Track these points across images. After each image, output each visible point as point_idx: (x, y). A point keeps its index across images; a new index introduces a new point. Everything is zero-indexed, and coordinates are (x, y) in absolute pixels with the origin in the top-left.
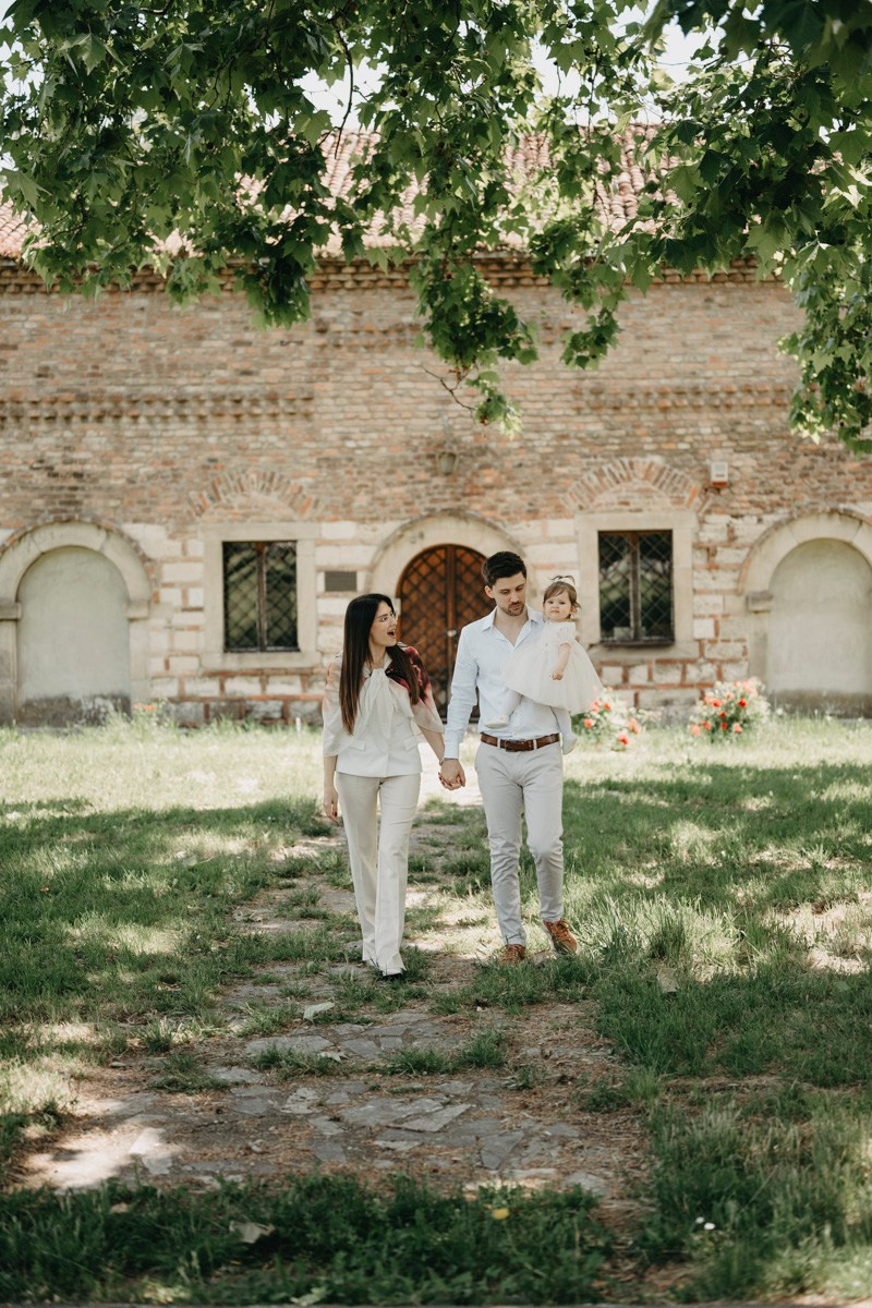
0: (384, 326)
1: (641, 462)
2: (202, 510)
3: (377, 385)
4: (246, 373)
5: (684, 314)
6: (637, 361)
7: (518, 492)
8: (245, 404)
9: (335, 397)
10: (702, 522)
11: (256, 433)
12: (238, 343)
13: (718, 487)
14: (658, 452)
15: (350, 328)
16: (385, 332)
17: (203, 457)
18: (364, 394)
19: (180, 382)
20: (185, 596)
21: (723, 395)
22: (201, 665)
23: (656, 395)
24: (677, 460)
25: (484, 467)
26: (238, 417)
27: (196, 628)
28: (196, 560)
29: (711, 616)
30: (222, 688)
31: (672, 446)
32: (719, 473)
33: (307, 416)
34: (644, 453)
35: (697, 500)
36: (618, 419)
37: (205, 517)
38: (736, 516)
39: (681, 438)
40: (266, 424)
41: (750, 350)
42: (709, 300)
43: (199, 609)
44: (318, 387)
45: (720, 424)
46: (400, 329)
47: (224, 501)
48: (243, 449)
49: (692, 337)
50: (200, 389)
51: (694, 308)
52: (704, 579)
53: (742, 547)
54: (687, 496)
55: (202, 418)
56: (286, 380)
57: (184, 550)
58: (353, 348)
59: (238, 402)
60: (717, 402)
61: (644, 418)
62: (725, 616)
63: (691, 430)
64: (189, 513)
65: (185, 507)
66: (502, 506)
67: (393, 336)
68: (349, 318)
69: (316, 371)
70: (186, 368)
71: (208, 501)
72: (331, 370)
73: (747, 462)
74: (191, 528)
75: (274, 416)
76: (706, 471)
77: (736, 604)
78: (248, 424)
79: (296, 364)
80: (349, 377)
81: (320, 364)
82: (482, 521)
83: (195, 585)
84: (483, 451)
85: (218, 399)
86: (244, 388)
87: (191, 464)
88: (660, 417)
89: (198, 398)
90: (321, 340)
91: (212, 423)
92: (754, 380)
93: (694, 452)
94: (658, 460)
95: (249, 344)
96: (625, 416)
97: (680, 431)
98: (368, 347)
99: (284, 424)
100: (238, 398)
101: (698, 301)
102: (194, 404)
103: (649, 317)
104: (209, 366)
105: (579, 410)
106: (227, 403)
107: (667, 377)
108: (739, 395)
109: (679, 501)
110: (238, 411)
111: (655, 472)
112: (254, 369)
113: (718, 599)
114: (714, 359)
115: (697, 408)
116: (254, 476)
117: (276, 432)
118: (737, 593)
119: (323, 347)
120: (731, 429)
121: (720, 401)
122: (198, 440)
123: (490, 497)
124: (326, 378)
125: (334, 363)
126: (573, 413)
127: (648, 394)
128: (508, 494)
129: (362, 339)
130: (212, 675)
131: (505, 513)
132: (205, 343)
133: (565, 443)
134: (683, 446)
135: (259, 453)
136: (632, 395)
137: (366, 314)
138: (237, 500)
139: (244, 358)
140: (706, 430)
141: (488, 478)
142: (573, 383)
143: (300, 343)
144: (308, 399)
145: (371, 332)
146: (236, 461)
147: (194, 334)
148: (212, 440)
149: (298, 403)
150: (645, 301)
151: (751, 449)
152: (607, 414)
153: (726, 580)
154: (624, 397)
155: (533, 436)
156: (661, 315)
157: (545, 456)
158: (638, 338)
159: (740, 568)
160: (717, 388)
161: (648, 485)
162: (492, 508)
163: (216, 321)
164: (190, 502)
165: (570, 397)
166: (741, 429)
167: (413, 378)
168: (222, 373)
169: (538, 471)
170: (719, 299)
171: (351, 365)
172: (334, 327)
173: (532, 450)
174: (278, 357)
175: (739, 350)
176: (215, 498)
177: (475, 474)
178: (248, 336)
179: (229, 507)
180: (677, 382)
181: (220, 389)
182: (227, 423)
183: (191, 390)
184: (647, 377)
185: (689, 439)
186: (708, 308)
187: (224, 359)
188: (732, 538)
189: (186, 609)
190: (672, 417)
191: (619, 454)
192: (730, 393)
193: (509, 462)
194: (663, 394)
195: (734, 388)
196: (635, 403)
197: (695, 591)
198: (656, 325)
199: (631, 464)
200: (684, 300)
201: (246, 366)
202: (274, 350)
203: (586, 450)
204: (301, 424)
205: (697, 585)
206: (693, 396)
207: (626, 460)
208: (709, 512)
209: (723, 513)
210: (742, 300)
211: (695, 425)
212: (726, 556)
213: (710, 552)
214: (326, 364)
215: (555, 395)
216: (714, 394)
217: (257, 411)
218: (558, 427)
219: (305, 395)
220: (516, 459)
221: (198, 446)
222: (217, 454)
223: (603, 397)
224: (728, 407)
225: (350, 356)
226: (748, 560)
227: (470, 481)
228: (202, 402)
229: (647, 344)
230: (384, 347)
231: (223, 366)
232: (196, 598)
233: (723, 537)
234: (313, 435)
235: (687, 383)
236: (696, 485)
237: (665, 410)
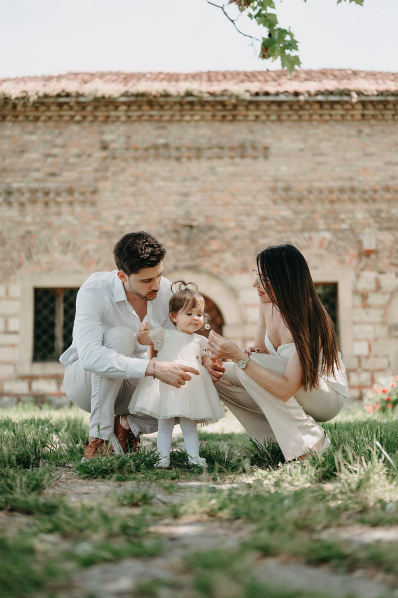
0: (145, 145)
1: (317, 237)
2: (20, 265)
3: (142, 184)
4: (53, 175)
5: (344, 140)
6: (314, 170)
7: (235, 255)
8: (52, 195)
9: (112, 191)
10: (358, 276)
11: (59, 214)
12: (48, 155)
13: (368, 253)
14: (328, 229)
15: (124, 146)
16: (147, 149)
17: (22, 230)
18: (132, 189)
19: (9, 180)
20: (6, 323)
21: (370, 193)
22: (16, 371)
23: (326, 193)
24: (341, 235)
25: (213, 238)
26: (47, 204)
27: (13, 346)
28: (15, 299)
29: (367, 340)
30: (30, 387)
31: (337, 226)
32: (369, 243)
33: (93, 204)
34: (318, 230)
35: (355, 262)
36: (301, 208)
37: (22, 270)
38: (381, 272)
39: (343, 221)
40: (65, 208)
41: (388, 163)
42: (360, 131)
43: (15, 333)
44: (101, 185)
45: (369, 211)
46: (156, 147)
47: (35, 258)
48: (49, 225)
49: (349, 155)
50: (22, 185)
51: (350, 136)
52: (360, 314)
53: (385, 293)
54: (347, 258)
55: (22, 205)
56: (80, 179)
57: (7, 292)
58: (124, 160)
59: (47, 193)
60: (367, 196)
61: (319, 208)
62: (376, 340)
63: (350, 215)
64: (11, 267)
65: (8, 264)
66: (223, 265)
67: (152, 152)
68: (122, 140)
69: (100, 174)
70: (13, 171)
71: (24, 260)
72: (109, 174)
73: (387, 238)
74: (12, 277)
75: (71, 203)
76: (360, 243)
77: (382, 331)
78: (53, 209)
79: (87, 169)
80: (121, 178)
81: (102, 170)
82: (210, 274)
83: (14, 316)
84: (211, 228)
85: (33, 191)
86: (51, 184)
87: (14, 235)
88: (328, 206)
89: (19, 190)
90: (103, 154)
91: (29, 208)
92: (391, 183)
93: (352, 230)
94: (328, 235)
95: (54, 156)
96: (306, 206)
97: (343, 216)
98: (136, 159)
99: (78, 208)
100: (46, 190)
101: (353, 132)
102: (17, 195)
103: (321, 141)
104: (28, 170)
105: (275, 202)
106: (40, 195)
107: (334, 180)
108: (381, 193)
109: (342, 262)
110: (47, 199)
111: (326, 243)
112: (57, 172)
113: (370, 328)
114: (364, 169)
115: (353, 201)
116: (56, 243)
117: (72, 213)
118: (383, 323)
119: (105, 158)
120: (376, 215)
121: (368, 196)
122: (19, 219)
123: (215, 259)
124: (106, 179)
125: (112, 169)
126: (270, 203)
127: (321, 192)
128: (228, 257)
129: (130, 154)
130: (23, 378)
131: (226, 269)
132: (26, 156)
133: (266, 223)
134: (345, 226)
135: (60, 227)
136: (310, 192)
137: (134, 138)
138: (44, 259)
139: (52, 165)
140: (360, 215)
141: (214, 245)
142: (271, 184)
143: (90, 156)
144: (95, 192)
145: (136, 149)
146: (44, 233)
147: (19, 149)
148: (29, 219)
149: (88, 195)
150: (318, 131)
151: (389, 229)
152: (294, 205)
153: (375, 315)
154: (305, 193)
155: (244, 218)
156: (328, 140)
157: (252, 232)
158: (314, 155)
159: (385, 307)
160: (367, 188)
161: (322, 251)
162: (217, 266)
163: (34, 142)
164: (12, 260)
165: (269, 193)
166: (383, 215)
167: (165, 179)
168: (37, 175)
169: (248, 241)
170: (367, 130)
171: (123, 171)
172: (113, 146)
173: (244, 227)
174: (74, 165)
175: (380, 163)
176: (29, 257)
177: (206, 243)
178: (55, 151)
179: (38, 263)
180: (339, 184)
181: (35, 185)
182: (39, 207)
183: (15, 185)
184: (320, 180)
185: (348, 221)
186: (359, 136)
187: (38, 165)
188: (378, 288)
189: (7, 332)
190: (337, 206)
191: (302, 231)
192: (375, 191)
193: (228, 236)
194: (331, 191)
195: (378, 188)
196: (312, 197)
197: (355, 323)
198: (326, 146)
199: (310, 238)
200: (343, 131)
201: (53, 170)
202: (73, 160)
203: (280, 228)
204: (89, 209)
205: (356, 318)
206: (351, 193)
207: (306, 235)
208: (363, 269)
209: (372, 270)
210: (382, 132)
211: (352, 212)
212: (375, 299)
213: (364, 296)
214: (106, 169)
215: (259, 191)
216: (365, 192)
217: (59, 199)
218: (261, 213)
219: (91, 189)
220: (232, 233)
221: (19, 223)
222: (32, 228)
223: (291, 193)
224: (374, 200)
225: (123, 165)
226: (390, 302)
227: (202, 249)
228: (22, 194)
229: (320, 159)
230: (145, 159)
231: (37, 170)
232: (14, 325)
233: (372, 286)
234: (97, 216)
235: (347, 184)
236: (353, 251)
237: (332, 202)
